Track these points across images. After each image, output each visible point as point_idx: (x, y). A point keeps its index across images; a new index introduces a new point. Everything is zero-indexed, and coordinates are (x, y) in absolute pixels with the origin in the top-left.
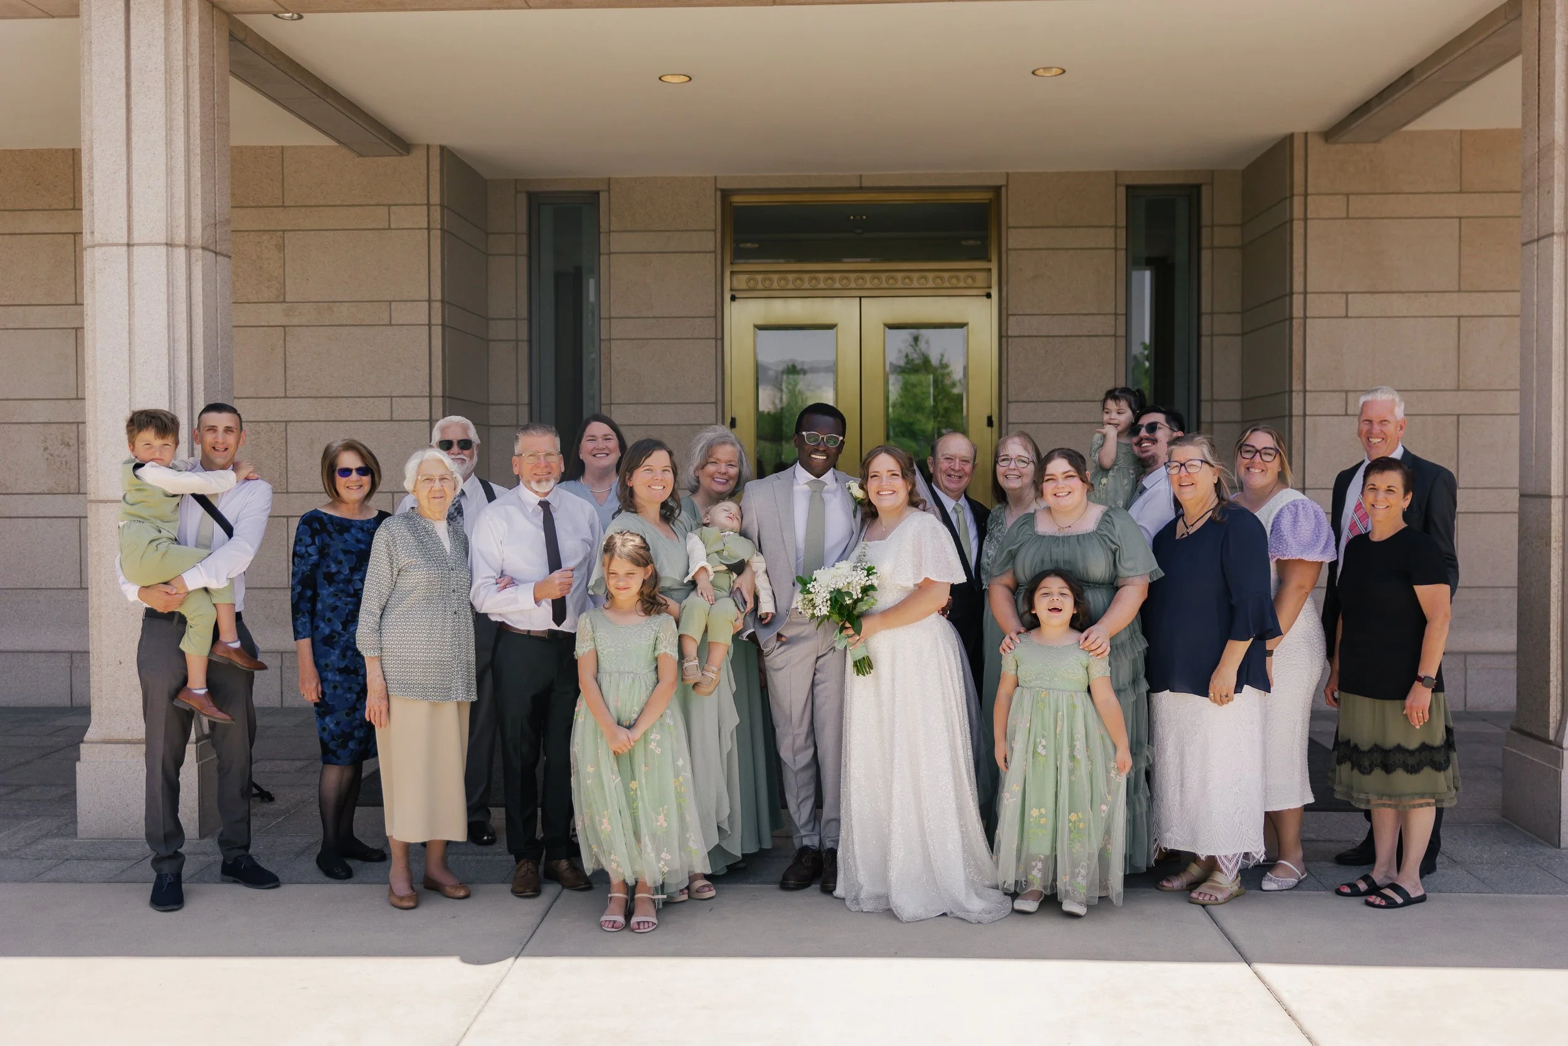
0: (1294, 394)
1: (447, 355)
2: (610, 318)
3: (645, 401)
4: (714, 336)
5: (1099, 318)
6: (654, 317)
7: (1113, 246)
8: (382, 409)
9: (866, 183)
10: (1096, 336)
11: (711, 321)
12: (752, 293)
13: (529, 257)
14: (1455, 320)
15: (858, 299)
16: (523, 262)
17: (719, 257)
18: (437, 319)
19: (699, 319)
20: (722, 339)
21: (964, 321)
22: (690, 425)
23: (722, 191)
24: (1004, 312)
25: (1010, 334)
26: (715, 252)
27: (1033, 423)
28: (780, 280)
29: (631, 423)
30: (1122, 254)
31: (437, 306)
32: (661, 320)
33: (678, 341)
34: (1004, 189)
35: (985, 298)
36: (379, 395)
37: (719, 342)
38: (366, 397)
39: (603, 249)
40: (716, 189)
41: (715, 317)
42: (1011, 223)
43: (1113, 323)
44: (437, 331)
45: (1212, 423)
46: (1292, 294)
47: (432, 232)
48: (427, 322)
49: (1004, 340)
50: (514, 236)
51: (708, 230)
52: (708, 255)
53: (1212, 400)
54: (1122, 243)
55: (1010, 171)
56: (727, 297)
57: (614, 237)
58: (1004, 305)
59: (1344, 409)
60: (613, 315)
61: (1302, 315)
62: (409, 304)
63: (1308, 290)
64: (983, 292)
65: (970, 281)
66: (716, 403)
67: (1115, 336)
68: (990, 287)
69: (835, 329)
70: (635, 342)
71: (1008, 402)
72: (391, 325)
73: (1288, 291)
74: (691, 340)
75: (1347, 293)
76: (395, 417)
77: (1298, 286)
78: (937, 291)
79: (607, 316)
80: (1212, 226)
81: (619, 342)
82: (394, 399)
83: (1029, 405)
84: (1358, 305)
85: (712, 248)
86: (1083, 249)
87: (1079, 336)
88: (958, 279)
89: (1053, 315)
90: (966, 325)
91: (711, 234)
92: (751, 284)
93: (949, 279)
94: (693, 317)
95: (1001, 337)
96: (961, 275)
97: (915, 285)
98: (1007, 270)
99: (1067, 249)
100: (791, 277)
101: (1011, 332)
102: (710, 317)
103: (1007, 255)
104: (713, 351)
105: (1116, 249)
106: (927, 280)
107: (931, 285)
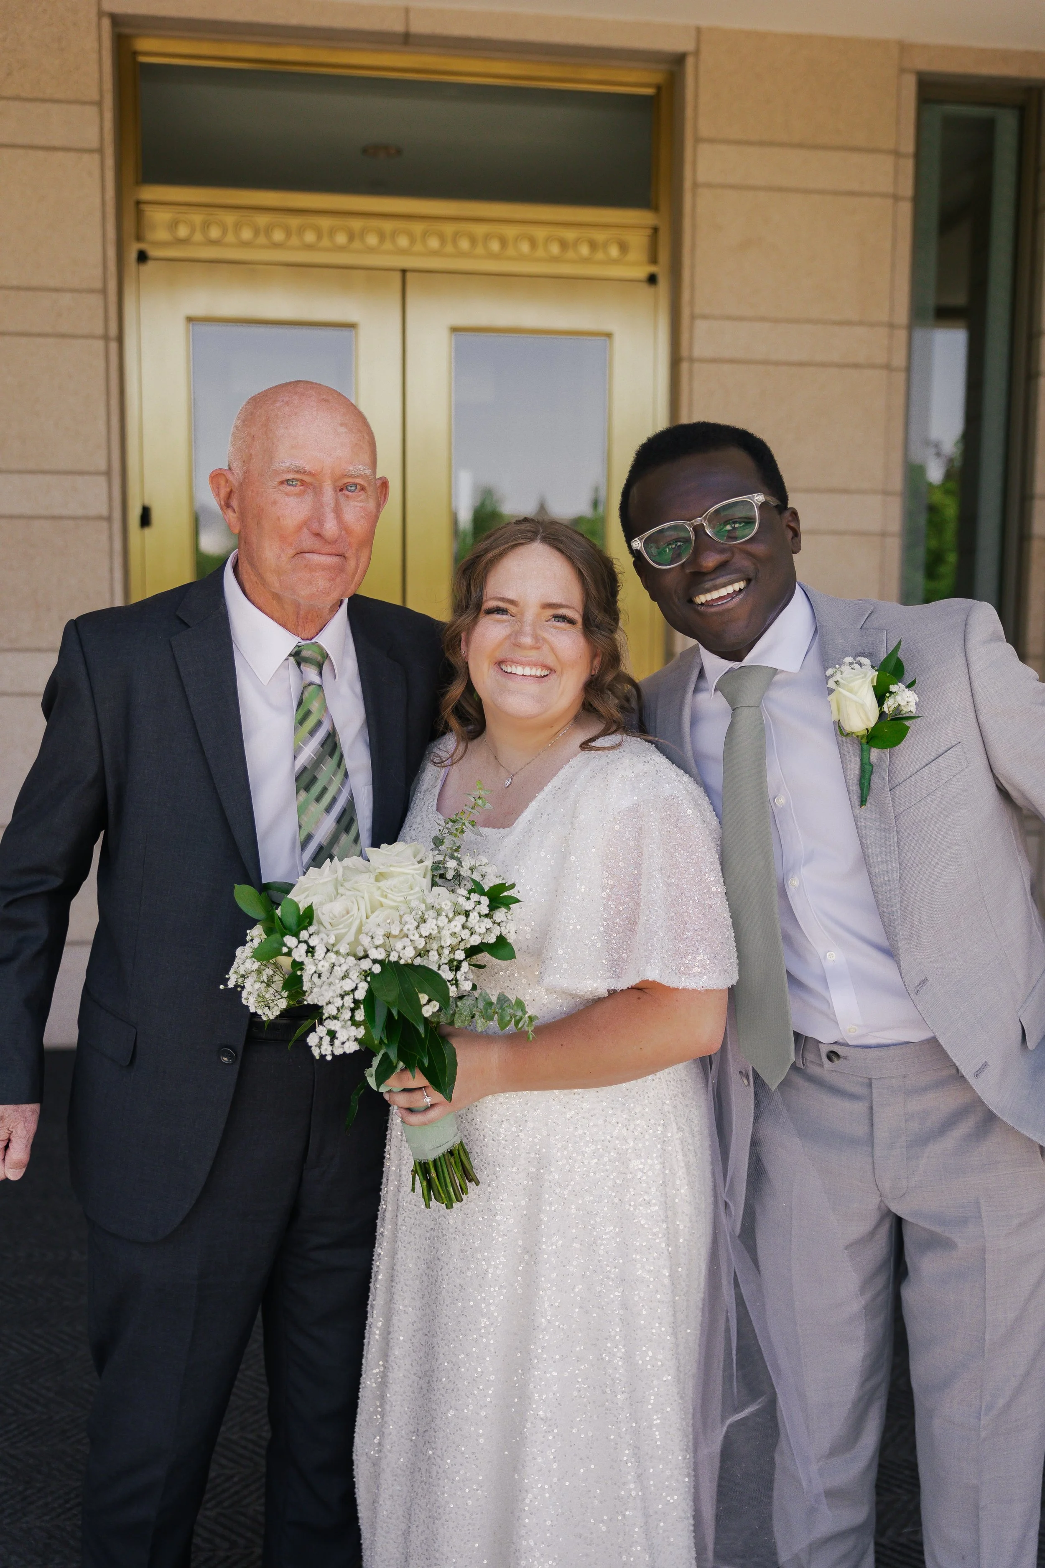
4: (99, 330)
5: (860, 331)
7: (891, 190)
9: (420, 26)
10: (856, 366)
11: (96, 300)
12: (183, 251)
15: (398, 276)
17: (110, 162)
19: (68, 295)
20: (120, 339)
21: (606, 326)
22: (54, 518)
23: (116, 20)
24: (684, 312)
25: (697, 353)
26: (100, 151)
28: (239, 225)
30: (906, 209)
33: (24, 340)
34: (690, 62)
35: (645, 285)
37: (113, 346)
40: (101, 14)
41: (104, 291)
42: (705, 130)
43: (886, 341)
49: (685, 366)
51: (84, 103)
52: (86, 157)
54: (907, 188)
55: (704, 23)
56: (130, 256)
58: (686, 296)
64: (642, 272)
65: (614, 252)
66: (108, 473)
67: (887, 367)
68: (657, 262)
69: (352, 332)
74: (51, 340)
78: (552, 268)
85: (94, 144)
86: (836, 193)
87: (824, 365)
88: (593, 245)
89: (777, 321)
90: (609, 335)
91: (92, 112)
92: (183, 232)
93: (577, 242)
94: (56, 290)
95: (675, 362)
96: (600, 236)
97: (511, 251)
98: (694, 227)
99: (807, 191)
100: (262, 220)
101: (699, 351)
102: (92, 291)
103: (694, 195)
104: (100, 364)
105: (896, 198)
106: (533, 243)
107: (540, 252)
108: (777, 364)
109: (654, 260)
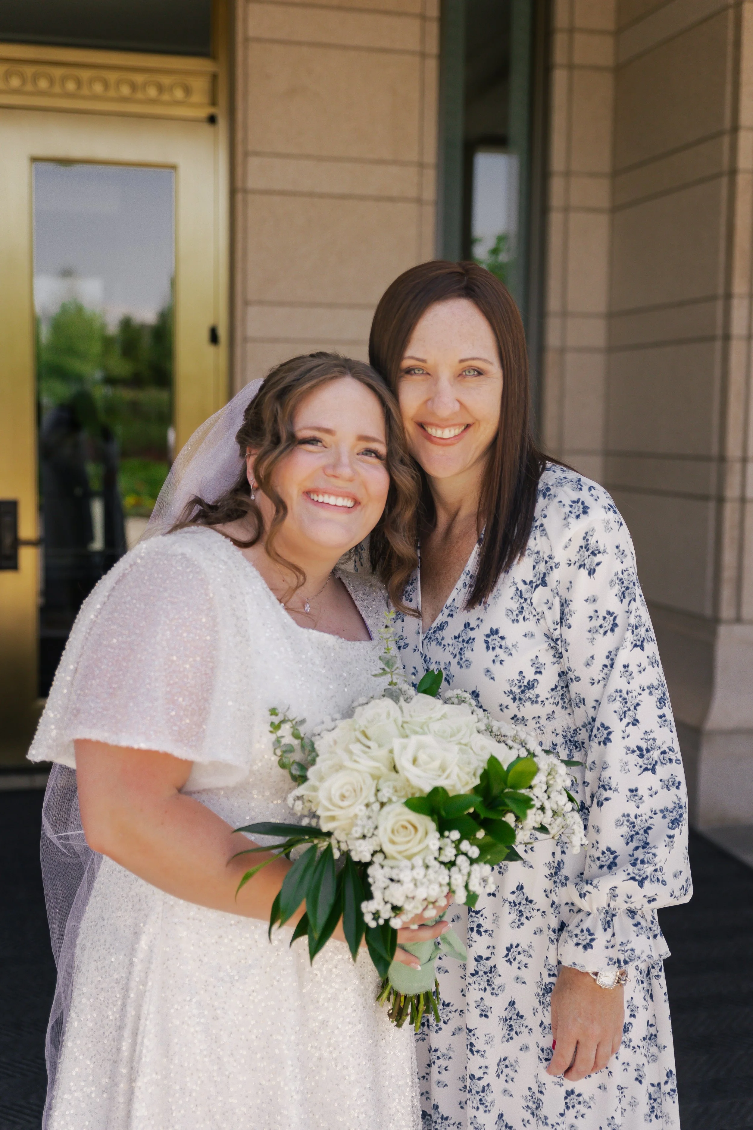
5: (394, 168)
7: (419, 49)
10: (391, 199)
21: (171, 160)
24: (240, 149)
25: (250, 185)
30: (432, 65)
35: (206, 124)
43: (417, 178)
45: (562, 351)
46: (737, 130)
49: (240, 195)
53: (564, 314)
54: (433, 46)
58: (240, 136)
64: (204, 112)
65: (179, 94)
67: (419, 200)
68: (215, 106)
71: (246, 303)
73: (732, 124)
80: (571, 31)
83: (278, 309)
86: (371, 50)
87: (362, 198)
88: (160, 88)
89: (320, 158)
90: (174, 167)
93: (145, 86)
95: (233, 192)
96: (166, 80)
97: (85, 91)
98: (246, 75)
99: (345, 48)
101: (252, 183)
103: (246, 48)
105: (423, 55)
106: (106, 85)
107: (112, 93)
108: (322, 196)
109: (214, 103)
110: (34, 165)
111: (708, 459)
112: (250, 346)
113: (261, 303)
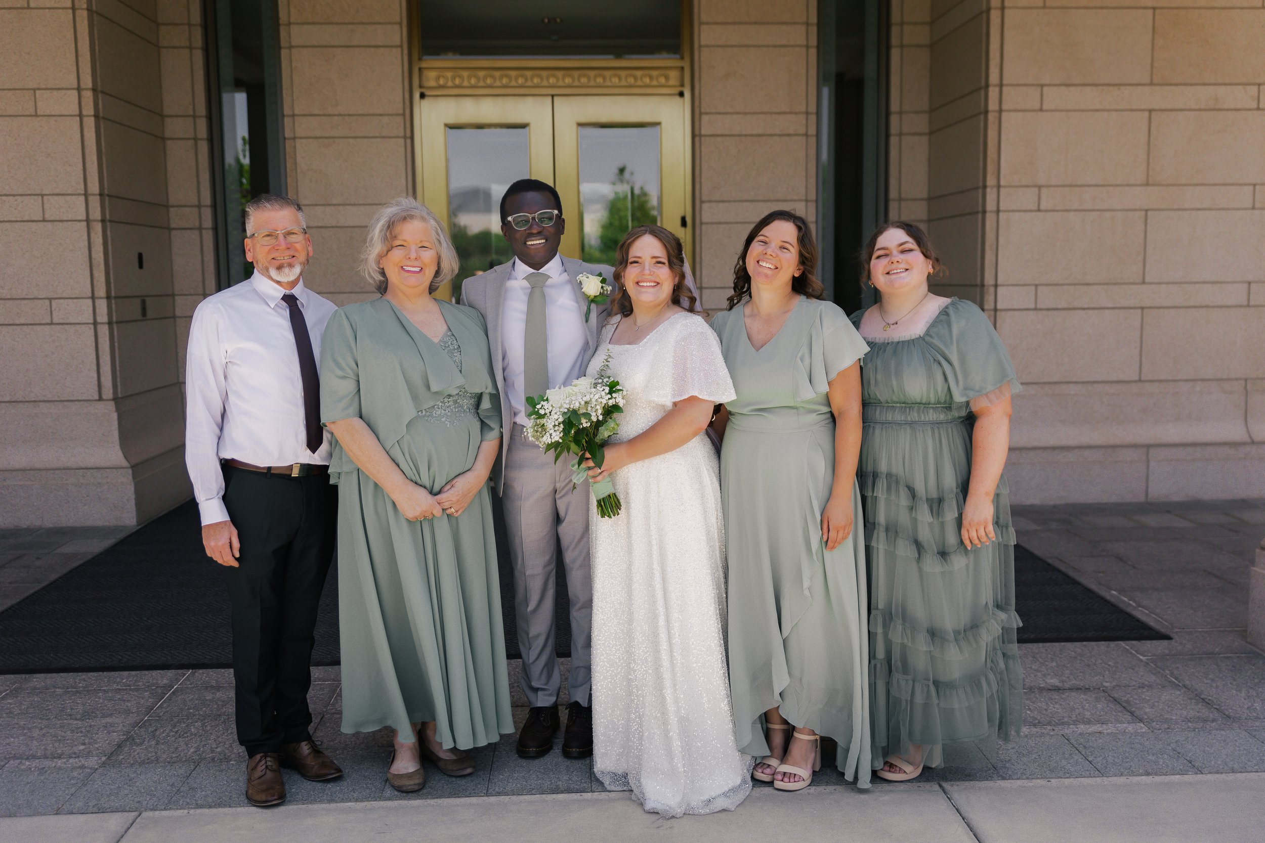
0: (988, 190)
1: (104, 150)
2: (293, 116)
3: (335, 201)
4: (402, 134)
5: (790, 117)
6: (340, 115)
7: (805, 43)
8: (32, 208)
10: (789, 135)
11: (400, 119)
12: (443, 92)
13: (206, 50)
14: (1146, 114)
15: (550, 99)
16: (199, 56)
17: (406, 51)
18: (89, 110)
19: (387, 117)
20: (412, 138)
21: (658, 119)
24: (697, 111)
25: (703, 132)
26: (401, 46)
27: (726, 223)
28: (469, 77)
29: (320, 225)
30: (813, 52)
31: (88, 95)
32: (347, 118)
33: (365, 140)
35: (678, 98)
36: (29, 192)
37: (409, 141)
38: (14, 195)
39: (283, 43)
41: (404, 115)
42: (704, 17)
43: (804, 122)
44: (90, 123)
46: (987, 86)
47: (78, 13)
48: (77, 112)
49: (697, 139)
50: (186, 27)
51: (393, 24)
52: (394, 50)
53: (900, 200)
54: (814, 41)
56: (417, 96)
57: (294, 29)
58: (697, 103)
59: (1036, 205)
60: (296, 112)
61: (997, 108)
62: (55, 92)
63: (1005, 82)
64: (675, 91)
65: (662, 80)
67: (806, 135)
68: (682, 85)
69: (527, 128)
70: (320, 140)
71: (702, 202)
72: (36, 115)
73: (983, 83)
74: (379, 139)
75: (1042, 86)
76: (47, 217)
77: (994, 78)
78: (629, 91)
79: (291, 113)
80: (902, 24)
81: (304, 141)
82: (45, 198)
83: (721, 205)
84: (1053, 97)
85: (398, 43)
86: (775, 46)
87: (771, 135)
88: (651, 78)
89: (745, 114)
90: (659, 124)
91: (396, 28)
92: (442, 82)
93: (642, 77)
94: (380, 115)
95: (693, 136)
96: (654, 73)
97: (607, 82)
98: (700, 67)
99: (759, 46)
100: (481, 74)
102: (398, 115)
103: (700, 51)
104: (402, 150)
105: (807, 47)
106: (620, 79)
107: (623, 83)
108: (746, 136)
110: (580, 128)
111: (976, 286)
112: (704, 227)
113: (710, 201)
